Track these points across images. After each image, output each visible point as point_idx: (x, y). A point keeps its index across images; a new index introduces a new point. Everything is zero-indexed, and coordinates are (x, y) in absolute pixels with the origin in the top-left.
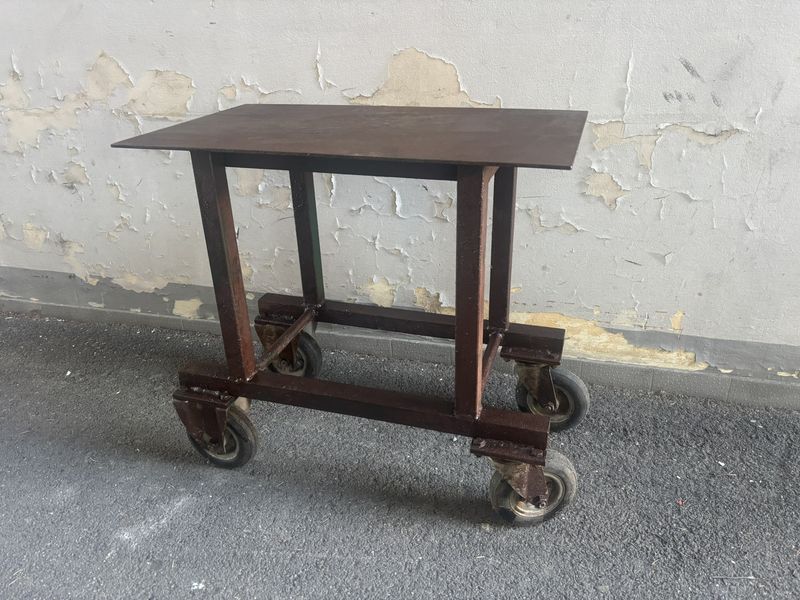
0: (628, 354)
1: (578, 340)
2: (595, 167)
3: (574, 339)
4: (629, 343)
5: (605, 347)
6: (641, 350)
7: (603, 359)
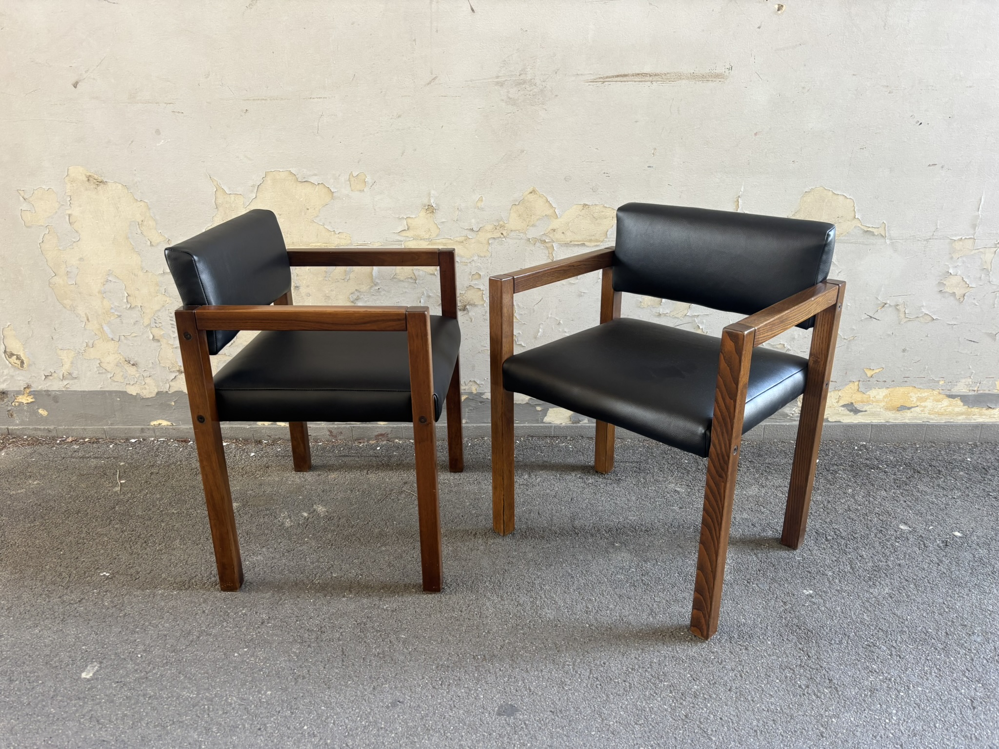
0: (962, 414)
1: (925, 407)
2: (951, 271)
3: (921, 406)
4: (964, 405)
5: (945, 410)
6: (973, 410)
7: (943, 420)
